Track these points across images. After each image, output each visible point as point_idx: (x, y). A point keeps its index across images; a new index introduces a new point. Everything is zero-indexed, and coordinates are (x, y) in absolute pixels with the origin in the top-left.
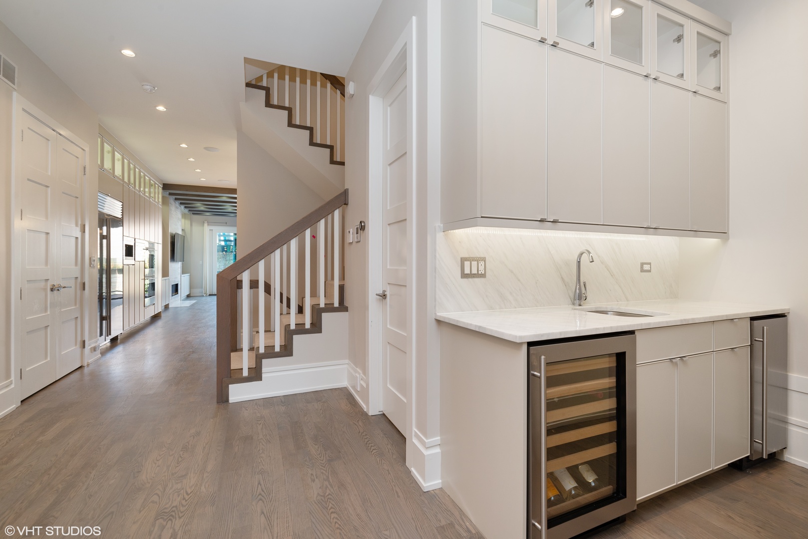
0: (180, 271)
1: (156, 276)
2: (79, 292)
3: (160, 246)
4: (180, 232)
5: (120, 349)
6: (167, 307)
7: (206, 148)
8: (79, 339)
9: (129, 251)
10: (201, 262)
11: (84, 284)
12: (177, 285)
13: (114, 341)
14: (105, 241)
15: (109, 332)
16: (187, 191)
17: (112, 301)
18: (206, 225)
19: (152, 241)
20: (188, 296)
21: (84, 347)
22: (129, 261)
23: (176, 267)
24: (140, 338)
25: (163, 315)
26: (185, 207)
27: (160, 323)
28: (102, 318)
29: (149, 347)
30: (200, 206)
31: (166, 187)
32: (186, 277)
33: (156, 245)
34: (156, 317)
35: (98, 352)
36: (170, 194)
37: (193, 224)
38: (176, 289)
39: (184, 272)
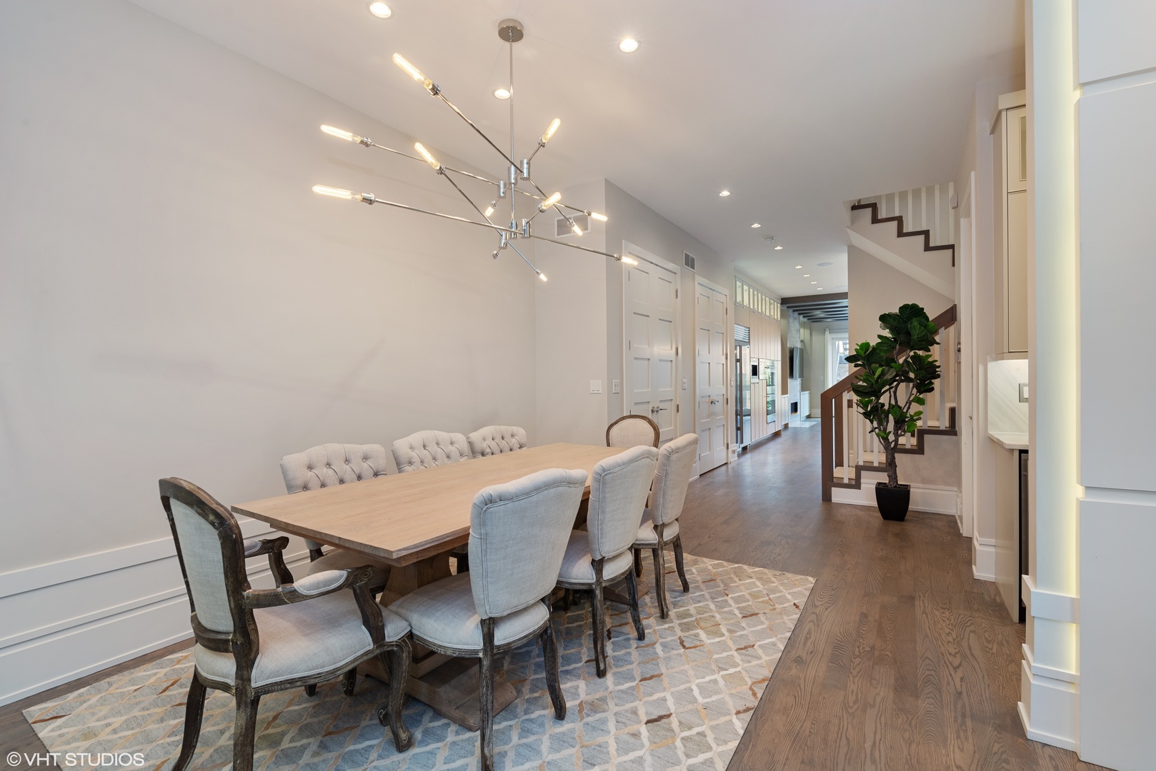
0: (799, 388)
1: (776, 393)
2: (725, 405)
3: (780, 363)
4: (799, 345)
5: (748, 456)
6: (786, 426)
7: (820, 265)
8: (725, 442)
9: (755, 371)
10: (822, 378)
11: (727, 399)
12: (796, 404)
13: (745, 449)
14: (738, 363)
15: (742, 442)
16: (804, 302)
17: (744, 418)
18: (827, 333)
19: (773, 358)
20: (809, 417)
21: (728, 448)
22: (755, 379)
23: (795, 384)
24: (763, 449)
25: (783, 433)
26: (804, 317)
27: (779, 440)
28: (738, 429)
29: (770, 459)
30: (819, 314)
31: (785, 301)
32: (806, 395)
33: (775, 362)
34: (777, 435)
35: (736, 454)
36: (788, 307)
37: (813, 333)
38: (795, 407)
39: (803, 389)
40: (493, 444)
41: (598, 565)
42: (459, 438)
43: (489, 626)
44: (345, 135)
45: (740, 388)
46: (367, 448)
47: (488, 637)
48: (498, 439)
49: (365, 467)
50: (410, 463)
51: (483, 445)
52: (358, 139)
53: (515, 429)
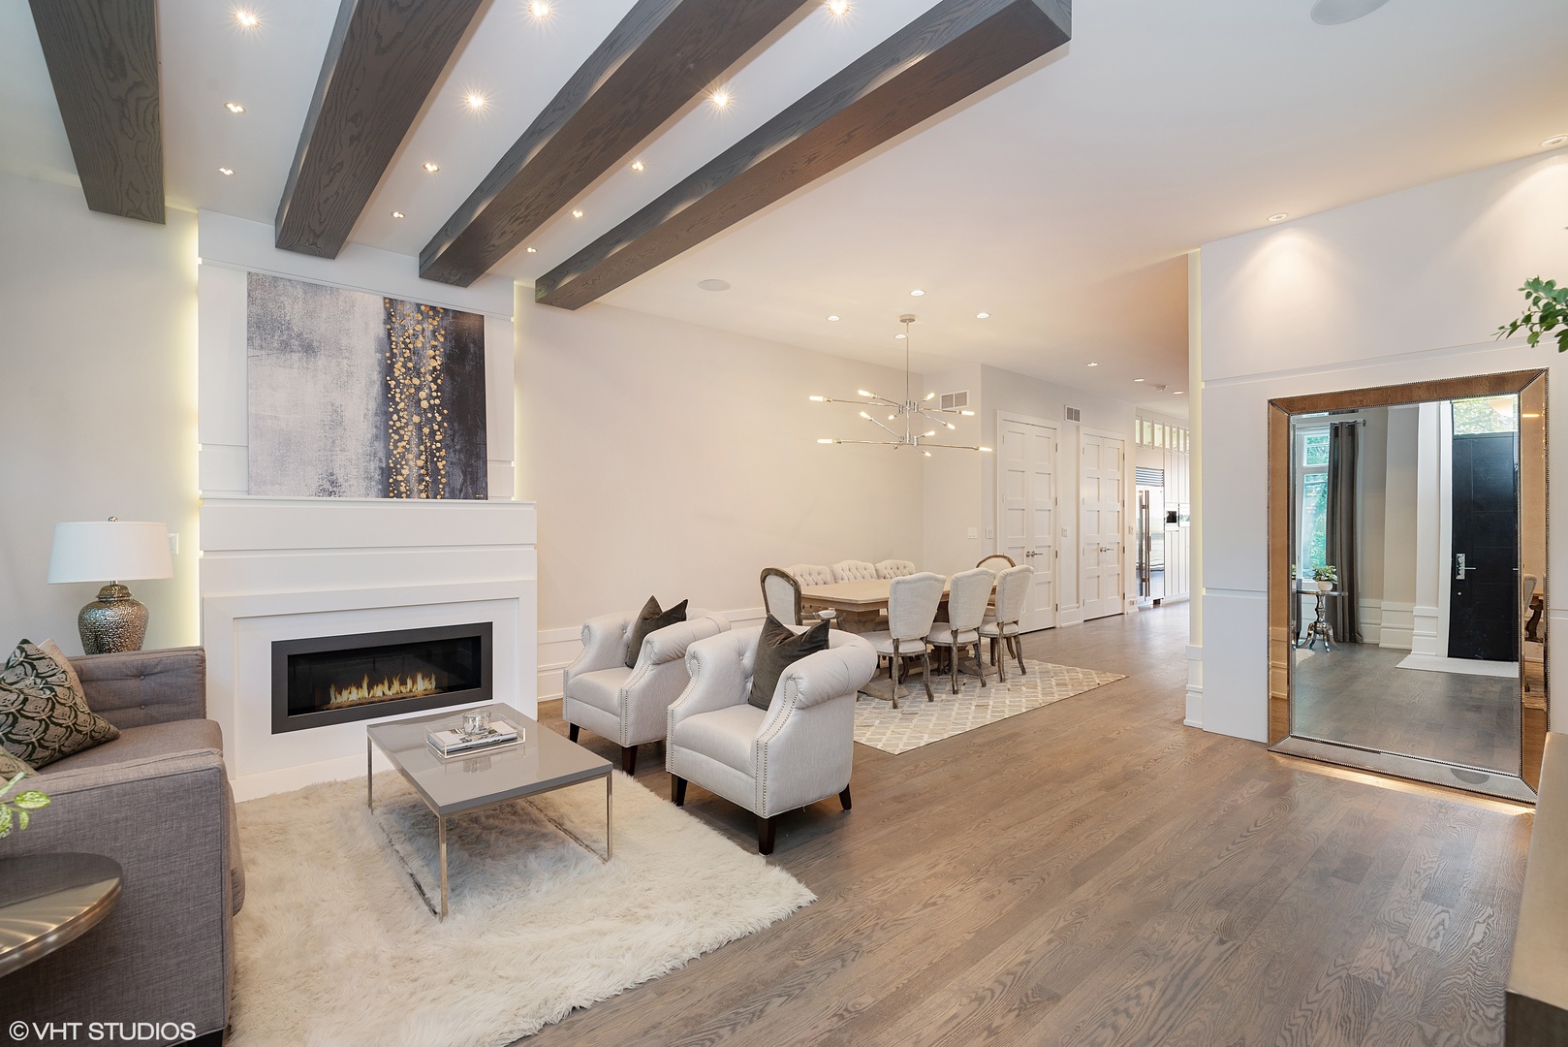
2: (1120, 554)
5: (1161, 610)
8: (1121, 591)
9: (1172, 518)
11: (1124, 547)
13: (1156, 602)
17: (1152, 572)
21: (1124, 598)
22: (1172, 527)
28: (1143, 580)
35: (1136, 605)
40: (891, 572)
41: (955, 633)
42: (870, 566)
43: (896, 643)
44: (820, 399)
45: (1146, 538)
46: (819, 568)
47: (896, 648)
48: (895, 569)
49: (819, 579)
50: (842, 579)
51: (884, 572)
52: (826, 399)
53: (907, 563)
